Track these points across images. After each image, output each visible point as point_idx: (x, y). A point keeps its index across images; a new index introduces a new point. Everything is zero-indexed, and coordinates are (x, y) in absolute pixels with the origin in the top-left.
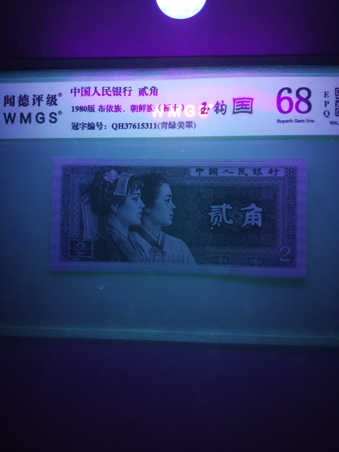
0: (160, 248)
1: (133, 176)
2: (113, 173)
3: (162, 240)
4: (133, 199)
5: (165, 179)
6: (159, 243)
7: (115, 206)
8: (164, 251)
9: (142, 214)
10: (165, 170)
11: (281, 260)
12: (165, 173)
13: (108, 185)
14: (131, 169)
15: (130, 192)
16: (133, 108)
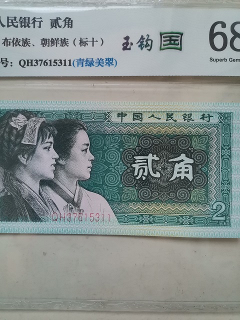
0: (77, 205)
1: (44, 122)
2: (21, 117)
3: (79, 196)
4: (45, 148)
5: (81, 125)
6: (76, 200)
7: (23, 156)
8: (81, 208)
9: (55, 165)
10: (81, 114)
11: (214, 218)
12: (81, 118)
13: (15, 132)
14: (42, 114)
15: (41, 140)
16: (44, 42)
